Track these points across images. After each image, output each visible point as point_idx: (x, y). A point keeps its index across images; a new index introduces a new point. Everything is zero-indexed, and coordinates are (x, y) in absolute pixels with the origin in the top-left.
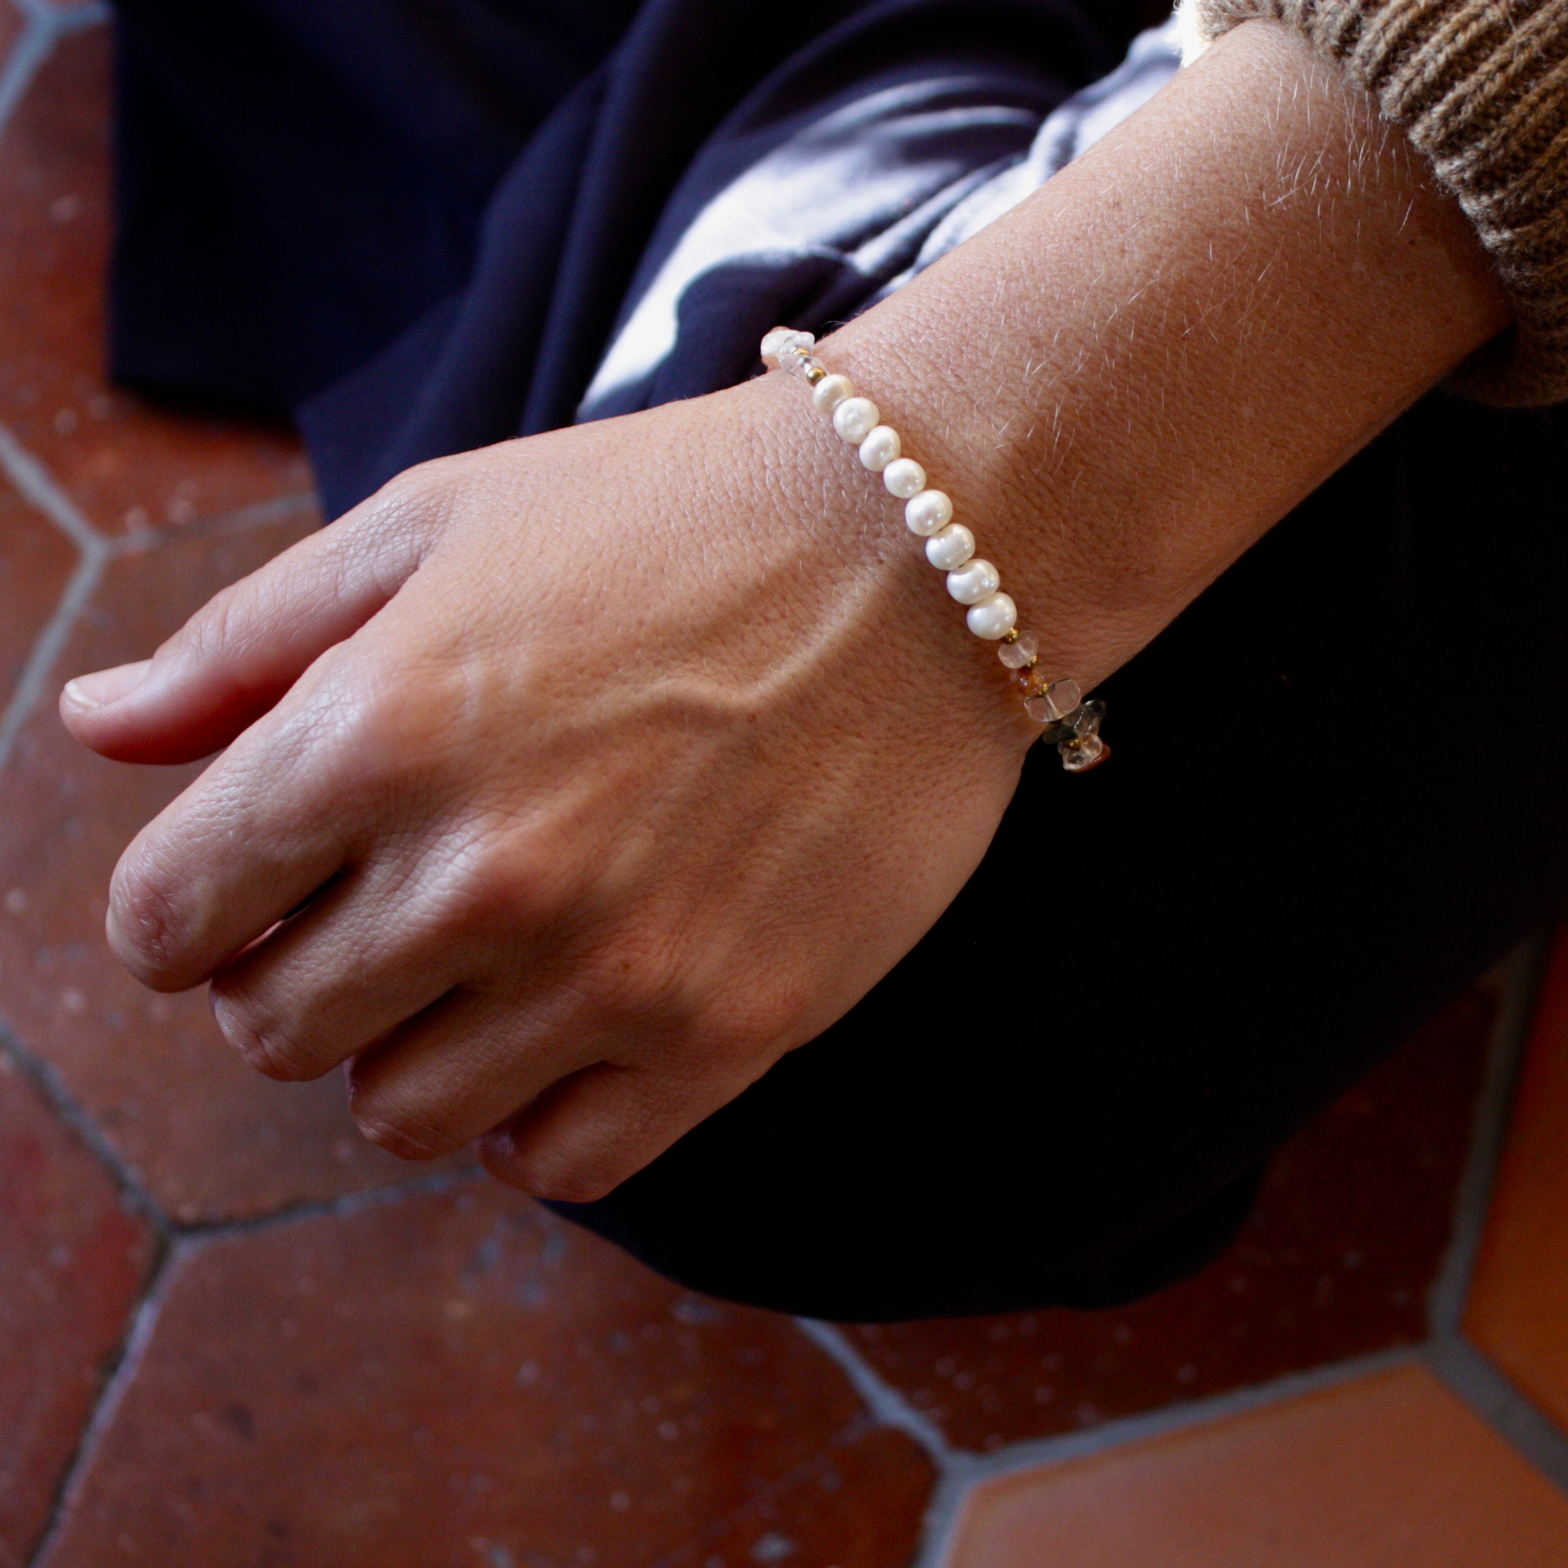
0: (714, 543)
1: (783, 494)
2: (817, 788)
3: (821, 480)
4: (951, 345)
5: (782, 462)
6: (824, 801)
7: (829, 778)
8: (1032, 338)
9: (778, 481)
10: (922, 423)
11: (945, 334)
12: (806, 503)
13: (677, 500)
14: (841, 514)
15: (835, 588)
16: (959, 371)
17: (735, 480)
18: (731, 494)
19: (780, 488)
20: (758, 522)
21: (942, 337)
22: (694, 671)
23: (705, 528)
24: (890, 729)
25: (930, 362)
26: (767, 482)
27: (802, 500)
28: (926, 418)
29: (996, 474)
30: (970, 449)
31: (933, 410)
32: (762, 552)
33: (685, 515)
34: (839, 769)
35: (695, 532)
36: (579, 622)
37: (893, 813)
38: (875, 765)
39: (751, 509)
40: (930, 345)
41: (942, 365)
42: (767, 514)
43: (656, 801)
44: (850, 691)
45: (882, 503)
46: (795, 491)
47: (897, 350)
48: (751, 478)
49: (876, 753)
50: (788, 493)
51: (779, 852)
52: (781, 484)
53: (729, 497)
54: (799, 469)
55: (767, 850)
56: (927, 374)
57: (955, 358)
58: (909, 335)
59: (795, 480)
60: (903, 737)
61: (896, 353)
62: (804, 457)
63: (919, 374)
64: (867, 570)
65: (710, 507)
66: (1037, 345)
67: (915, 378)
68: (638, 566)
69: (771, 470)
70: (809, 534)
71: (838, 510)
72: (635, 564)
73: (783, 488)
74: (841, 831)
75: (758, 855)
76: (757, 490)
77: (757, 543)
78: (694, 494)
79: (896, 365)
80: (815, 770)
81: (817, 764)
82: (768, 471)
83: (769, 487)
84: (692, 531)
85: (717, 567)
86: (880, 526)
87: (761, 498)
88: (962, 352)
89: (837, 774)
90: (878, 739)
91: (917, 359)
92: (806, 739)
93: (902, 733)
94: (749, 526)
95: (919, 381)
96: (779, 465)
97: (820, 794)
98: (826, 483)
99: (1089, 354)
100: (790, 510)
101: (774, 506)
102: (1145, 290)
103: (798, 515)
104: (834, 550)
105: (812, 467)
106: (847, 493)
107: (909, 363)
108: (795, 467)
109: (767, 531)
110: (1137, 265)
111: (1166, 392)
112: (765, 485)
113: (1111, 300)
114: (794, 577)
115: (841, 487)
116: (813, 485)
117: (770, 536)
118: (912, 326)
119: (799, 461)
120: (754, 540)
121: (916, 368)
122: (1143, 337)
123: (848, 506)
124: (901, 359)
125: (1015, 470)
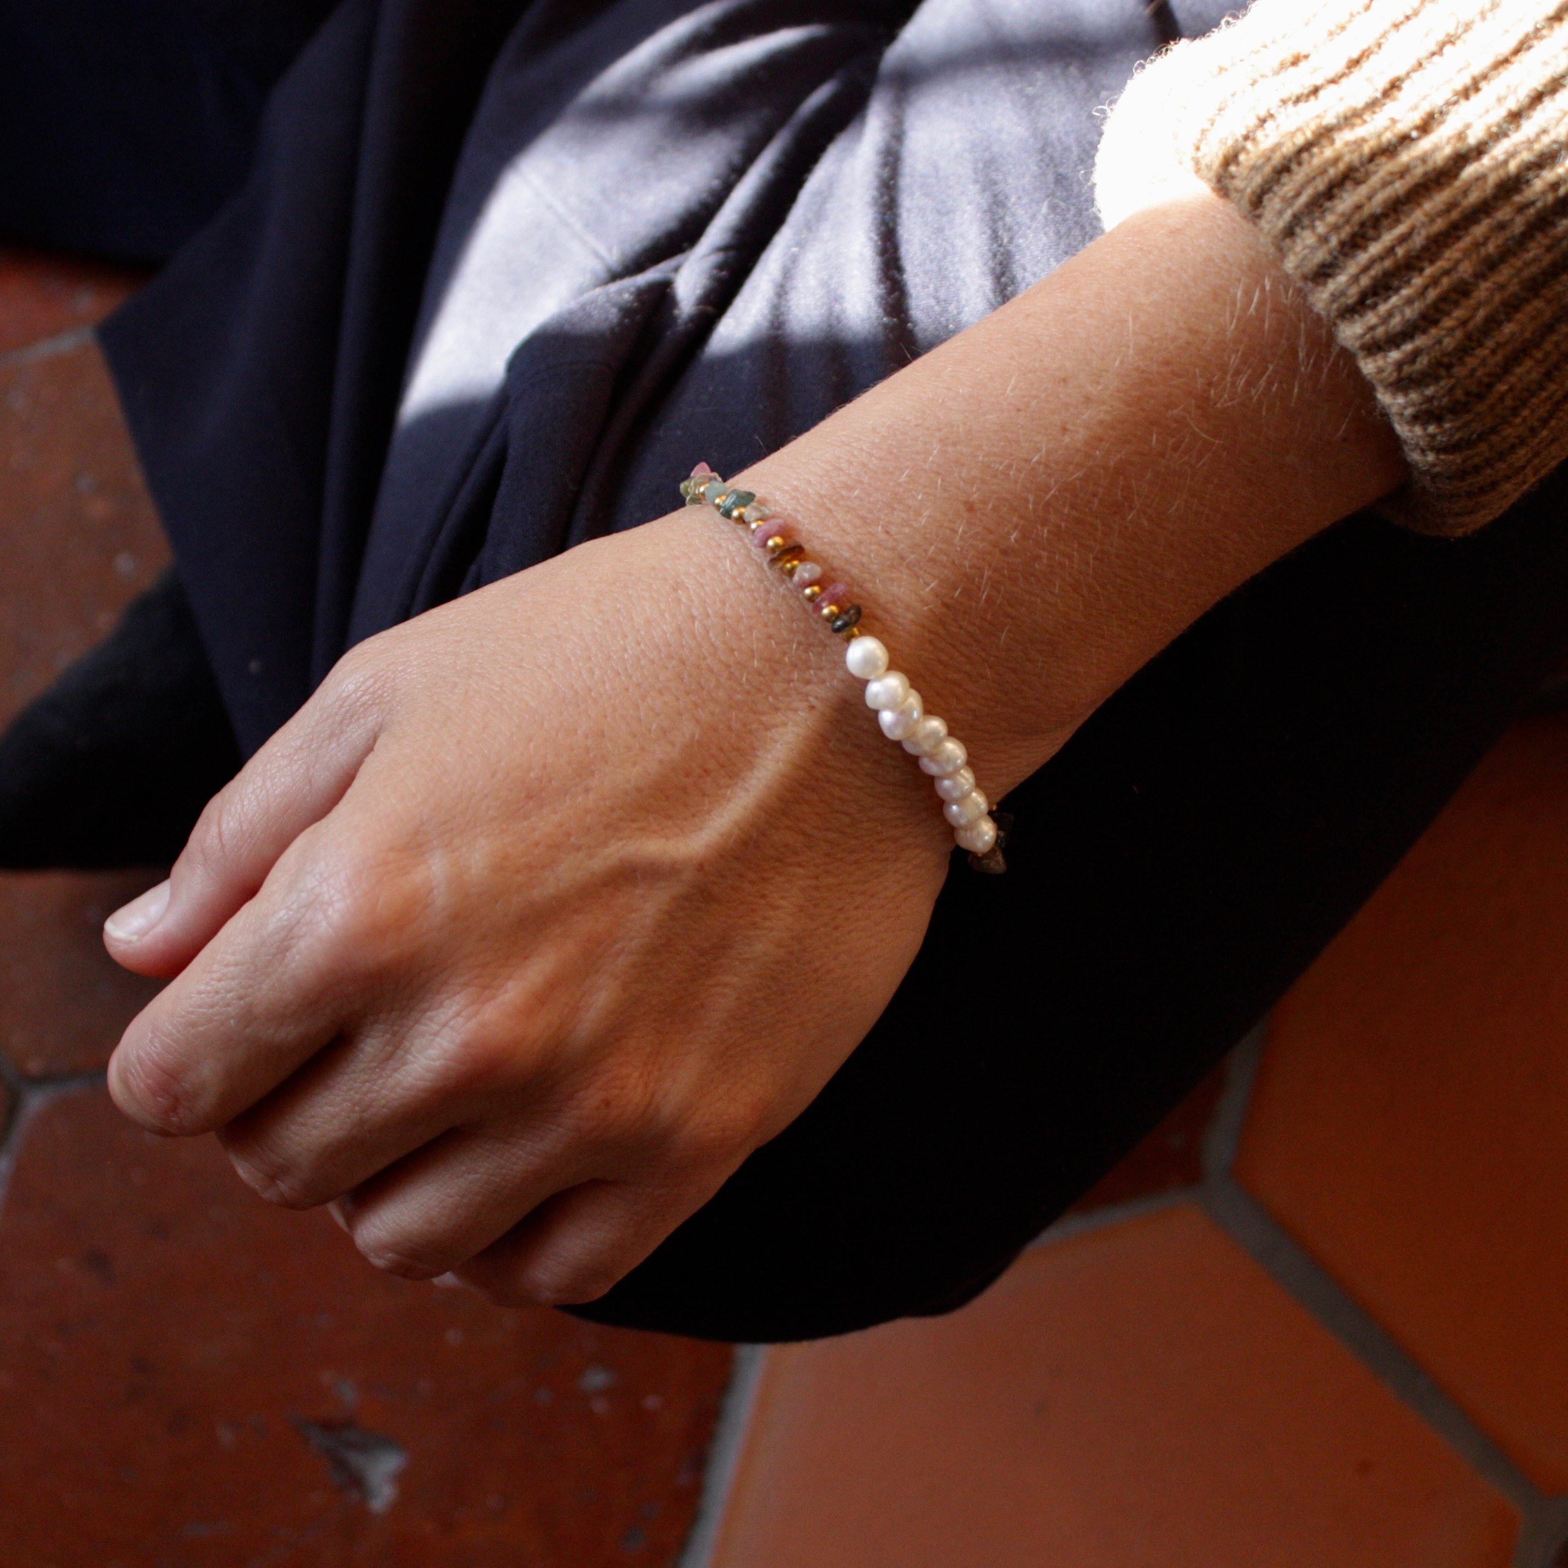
0: (649, 700)
1: (713, 645)
2: (765, 918)
3: (751, 629)
4: (883, 501)
5: (710, 612)
6: (771, 929)
7: (776, 908)
8: (966, 502)
9: (707, 632)
11: (877, 490)
12: (736, 653)
13: (609, 658)
14: (771, 663)
15: (769, 734)
16: (892, 529)
17: (665, 633)
18: (663, 649)
19: (709, 638)
20: (690, 675)
21: (874, 493)
22: (642, 829)
23: (639, 685)
24: (828, 855)
25: (861, 517)
26: (697, 634)
27: (732, 650)
28: (854, 571)
31: (862, 564)
32: (697, 706)
33: (619, 674)
34: (783, 898)
35: (630, 690)
36: (529, 797)
37: (836, 928)
38: (816, 888)
39: (683, 662)
40: (861, 499)
41: (873, 521)
42: (698, 667)
43: (618, 955)
45: (811, 652)
46: (724, 642)
47: (826, 501)
48: (680, 631)
49: (816, 878)
50: (718, 643)
52: (711, 635)
53: (660, 651)
54: (729, 620)
56: (856, 527)
57: (886, 515)
58: (840, 488)
59: (725, 631)
60: (841, 859)
62: (732, 606)
63: (848, 527)
64: (799, 715)
65: (642, 662)
66: (971, 510)
67: (844, 531)
68: (579, 732)
69: (700, 621)
70: (741, 685)
71: (769, 660)
72: (576, 730)
73: (713, 639)
74: (791, 953)
76: (688, 642)
77: (690, 696)
78: (626, 650)
79: (825, 517)
80: (762, 901)
81: (763, 896)
82: (697, 623)
83: (699, 639)
84: (627, 689)
85: (654, 726)
86: (810, 673)
87: (691, 651)
88: (894, 509)
89: (783, 903)
90: (817, 866)
91: (848, 512)
92: (751, 875)
93: (839, 856)
94: (682, 679)
95: (847, 534)
96: (708, 615)
97: (767, 924)
98: (756, 633)
99: (1022, 522)
100: (721, 662)
101: (705, 658)
102: (1085, 470)
103: (728, 667)
104: (766, 698)
105: (741, 617)
106: (777, 643)
107: (839, 516)
108: (724, 617)
109: (699, 683)
110: (1078, 445)
111: (1095, 558)
112: (694, 637)
113: (1050, 476)
114: (730, 728)
115: (770, 637)
116: (743, 636)
117: (703, 688)
118: (844, 478)
119: (727, 611)
120: (688, 693)
121: (845, 521)
122: (1077, 510)
123: (778, 656)
124: (830, 510)
125: (942, 623)
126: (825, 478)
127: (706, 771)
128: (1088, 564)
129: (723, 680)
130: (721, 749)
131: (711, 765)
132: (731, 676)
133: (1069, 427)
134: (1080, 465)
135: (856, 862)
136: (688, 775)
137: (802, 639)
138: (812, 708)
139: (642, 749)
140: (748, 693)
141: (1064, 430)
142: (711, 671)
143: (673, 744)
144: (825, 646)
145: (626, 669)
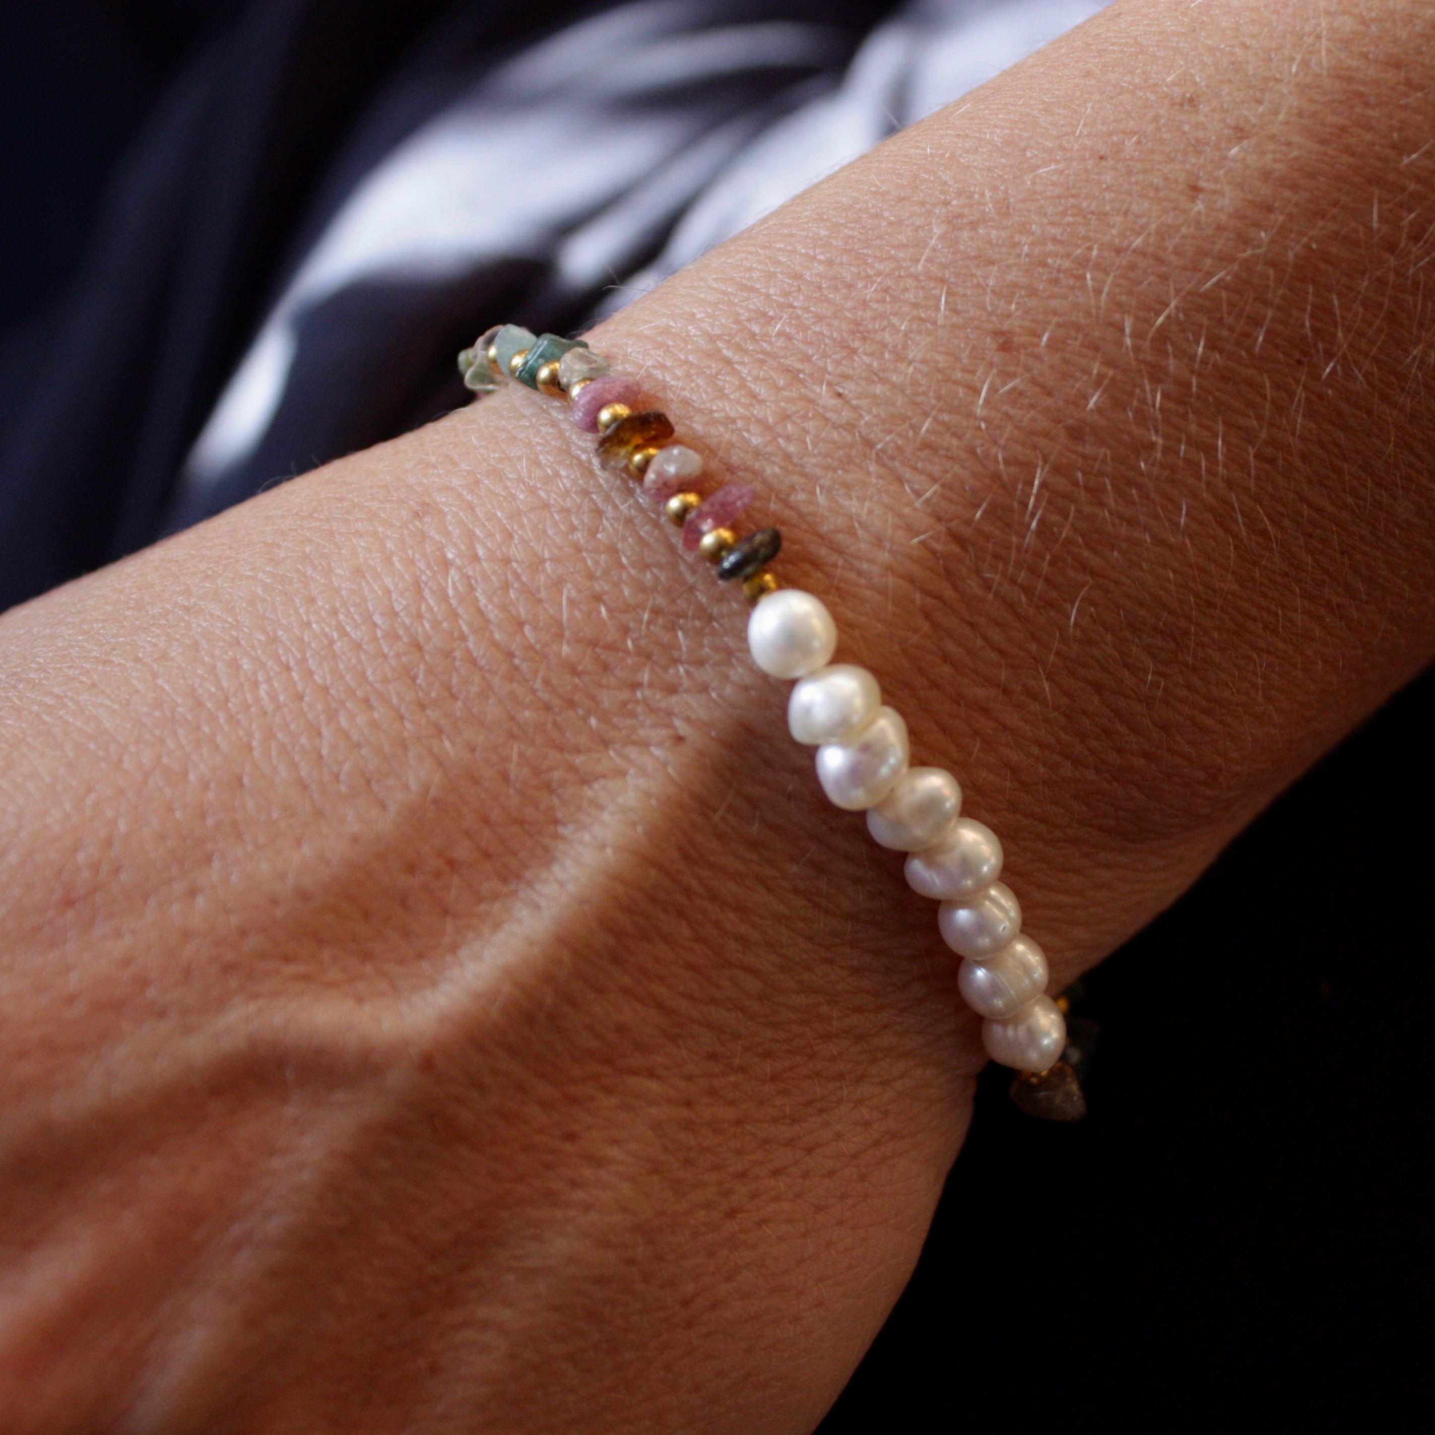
1: (480, 612)
2: (574, 1184)
3: (560, 585)
4: (831, 338)
5: (481, 552)
6: (587, 1207)
7: (598, 1162)
8: (997, 333)
9: (472, 589)
10: (764, 482)
11: (820, 318)
12: (527, 629)
14: (598, 650)
16: (848, 388)
17: (388, 592)
18: (378, 620)
19: (476, 603)
20: (430, 671)
21: (815, 323)
25: (787, 370)
26: (451, 592)
27: (521, 624)
28: (771, 470)
29: (912, 581)
30: (860, 532)
31: (788, 457)
32: (440, 731)
34: (614, 1142)
40: (789, 338)
41: (811, 375)
42: (448, 654)
44: (627, 991)
45: (681, 628)
46: (504, 608)
47: (720, 344)
48: (418, 587)
49: (688, 1104)
50: (492, 612)
51: (505, 1315)
52: (479, 594)
54: (515, 566)
55: (483, 1312)
57: (838, 363)
58: (749, 320)
59: (506, 586)
61: (719, 350)
62: (523, 541)
63: (762, 390)
64: (651, 754)
66: (1006, 346)
67: (754, 396)
69: (459, 569)
70: (534, 691)
73: (483, 601)
74: (631, 1261)
75: (465, 1324)
76: (430, 608)
77: (429, 712)
79: (718, 373)
80: (568, 1147)
81: (571, 1137)
82: (453, 571)
83: (454, 602)
86: (677, 673)
87: (436, 624)
88: (854, 351)
89: (614, 1152)
90: (690, 1078)
91: (762, 362)
92: (544, 1090)
94: (414, 679)
95: (761, 402)
96: (476, 558)
97: (579, 1195)
98: (568, 591)
99: (1111, 373)
100: (494, 644)
101: (463, 638)
102: (1236, 267)
103: (510, 655)
104: (585, 719)
105: (543, 561)
106: (610, 610)
107: (744, 371)
108: (507, 561)
109: (448, 687)
110: (1223, 217)
111: (1259, 456)
112: (445, 598)
113: (1164, 277)
114: (504, 777)
115: (598, 598)
116: (543, 594)
117: (455, 697)
118: (756, 302)
119: (516, 551)
120: (423, 707)
121: (756, 379)
122: (1221, 352)
123: (612, 635)
124: (728, 362)
125: (949, 575)
126: (721, 306)
127: (452, 864)
128: (1244, 466)
129: (496, 682)
130: (486, 821)
131: (463, 851)
132: (513, 673)
133: (1203, 184)
134: (1225, 259)
135: (774, 1078)
136: (411, 868)
137: (661, 601)
138: (679, 739)
139: (319, 814)
140: (547, 707)
141: (1195, 190)
142: (473, 662)
143: (383, 806)
144: (710, 618)
145: (304, 660)
